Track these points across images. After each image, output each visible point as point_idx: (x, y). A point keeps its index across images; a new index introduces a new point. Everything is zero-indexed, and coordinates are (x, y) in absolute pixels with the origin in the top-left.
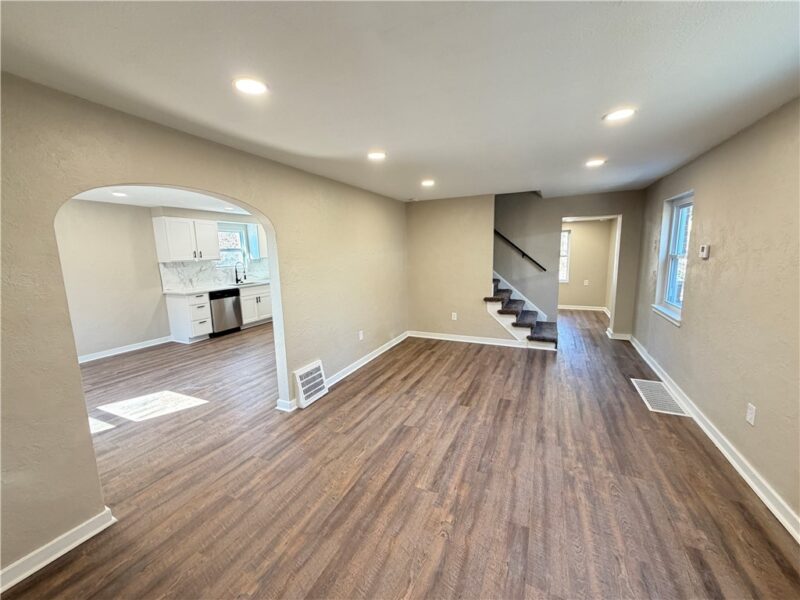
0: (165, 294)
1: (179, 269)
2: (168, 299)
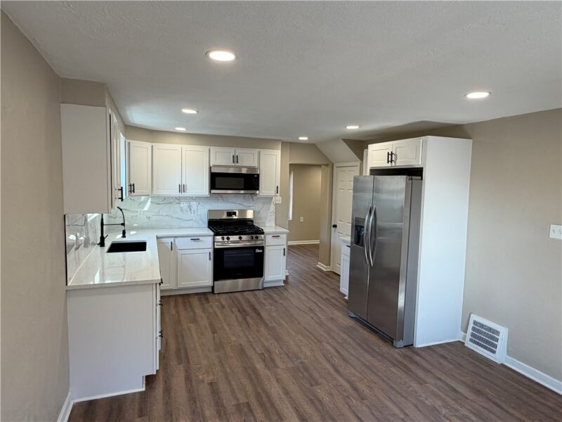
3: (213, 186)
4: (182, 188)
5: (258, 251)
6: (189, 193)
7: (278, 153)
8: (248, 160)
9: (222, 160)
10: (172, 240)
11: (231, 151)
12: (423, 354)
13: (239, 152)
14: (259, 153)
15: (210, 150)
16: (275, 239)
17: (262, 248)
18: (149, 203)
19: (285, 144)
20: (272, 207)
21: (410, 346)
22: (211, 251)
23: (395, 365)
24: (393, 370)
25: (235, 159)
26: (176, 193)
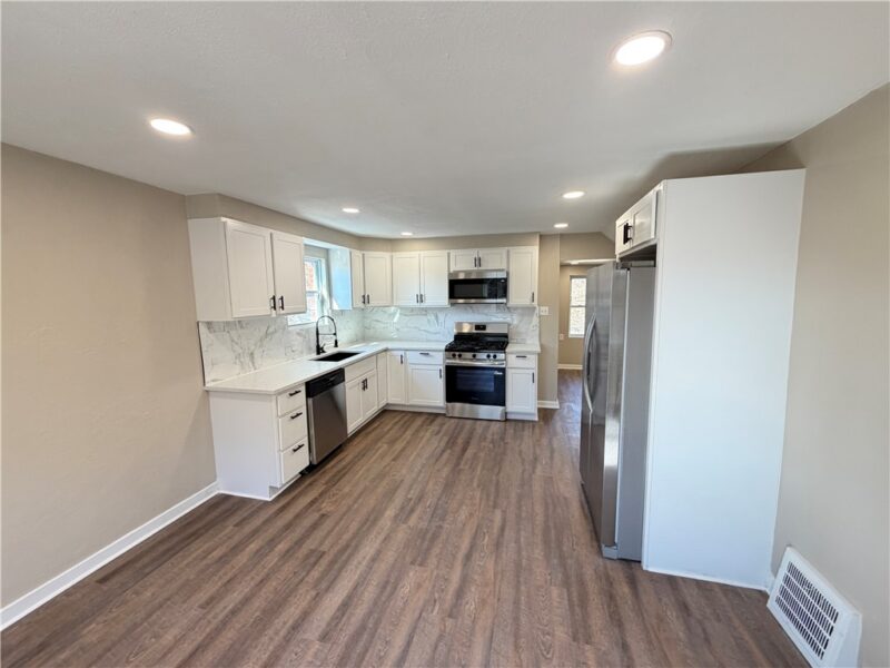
0: (207, 391)
1: (233, 333)
2: (213, 401)
3: (452, 295)
4: (421, 298)
5: (497, 373)
6: (428, 303)
7: (534, 250)
8: (493, 263)
9: (463, 264)
10: (402, 353)
11: (473, 253)
12: (644, 585)
13: (482, 253)
14: (508, 251)
15: (449, 254)
16: (521, 360)
17: (503, 370)
18: (398, 315)
19: (544, 238)
20: (535, 320)
21: (632, 563)
22: (443, 368)
23: (566, 584)
24: (555, 592)
25: (478, 262)
26: (413, 303)
